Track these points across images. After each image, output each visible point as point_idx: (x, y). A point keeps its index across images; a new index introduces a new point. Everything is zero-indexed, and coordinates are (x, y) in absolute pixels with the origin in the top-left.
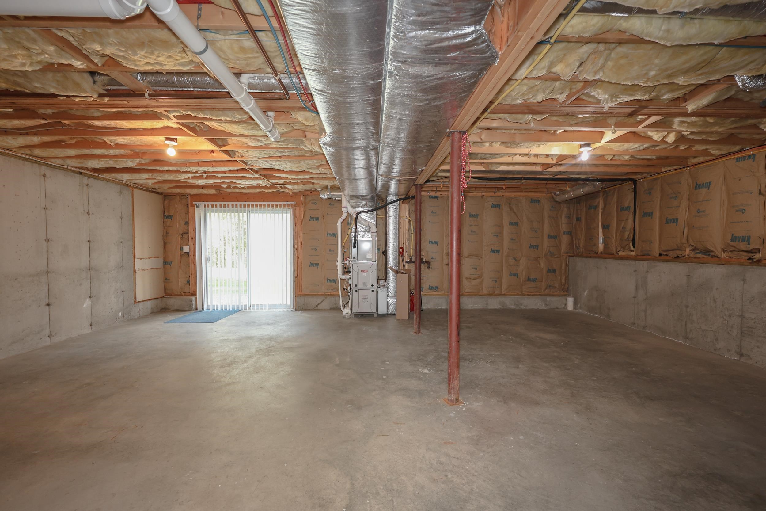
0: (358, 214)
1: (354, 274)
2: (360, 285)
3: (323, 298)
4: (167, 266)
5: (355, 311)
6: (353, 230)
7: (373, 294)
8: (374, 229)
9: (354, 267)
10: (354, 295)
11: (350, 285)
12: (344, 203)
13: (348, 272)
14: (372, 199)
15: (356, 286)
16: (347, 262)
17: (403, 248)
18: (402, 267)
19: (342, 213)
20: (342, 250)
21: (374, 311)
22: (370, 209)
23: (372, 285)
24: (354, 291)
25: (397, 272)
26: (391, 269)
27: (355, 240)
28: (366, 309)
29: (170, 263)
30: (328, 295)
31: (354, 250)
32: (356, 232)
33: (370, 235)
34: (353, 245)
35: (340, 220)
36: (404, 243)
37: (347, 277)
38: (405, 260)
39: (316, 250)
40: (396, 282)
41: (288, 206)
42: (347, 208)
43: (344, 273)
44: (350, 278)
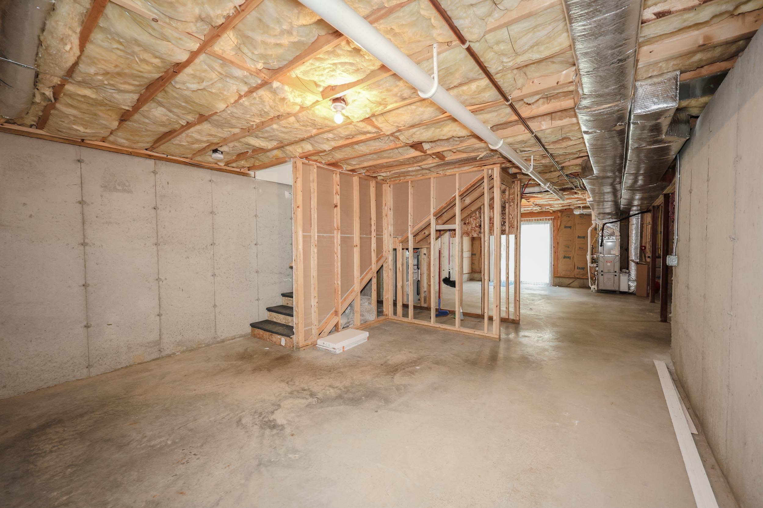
0: (604, 224)
1: (600, 264)
2: (605, 271)
3: (574, 280)
4: (473, 256)
5: (600, 288)
6: (601, 235)
7: (616, 278)
8: (618, 233)
9: (601, 259)
10: (601, 278)
11: (597, 271)
12: (593, 217)
13: (595, 262)
14: (617, 214)
15: (602, 271)
16: (595, 256)
17: (645, 247)
18: (644, 260)
19: (592, 224)
20: (591, 248)
21: (617, 289)
22: (614, 220)
23: (616, 272)
24: (600, 275)
25: (637, 263)
26: (633, 261)
27: (602, 241)
28: (609, 286)
29: (475, 255)
30: (578, 278)
31: (600, 248)
32: (602, 236)
33: (614, 238)
34: (600, 244)
35: (590, 229)
36: (647, 243)
37: (595, 265)
38: (647, 255)
39: (568, 247)
40: (638, 270)
41: (549, 220)
42: (596, 221)
43: (592, 263)
44: (597, 266)
